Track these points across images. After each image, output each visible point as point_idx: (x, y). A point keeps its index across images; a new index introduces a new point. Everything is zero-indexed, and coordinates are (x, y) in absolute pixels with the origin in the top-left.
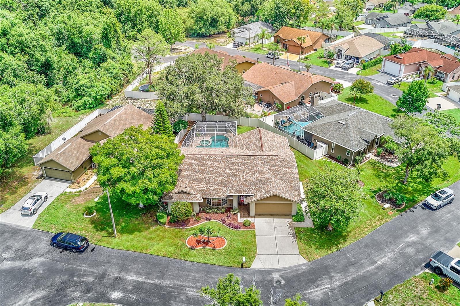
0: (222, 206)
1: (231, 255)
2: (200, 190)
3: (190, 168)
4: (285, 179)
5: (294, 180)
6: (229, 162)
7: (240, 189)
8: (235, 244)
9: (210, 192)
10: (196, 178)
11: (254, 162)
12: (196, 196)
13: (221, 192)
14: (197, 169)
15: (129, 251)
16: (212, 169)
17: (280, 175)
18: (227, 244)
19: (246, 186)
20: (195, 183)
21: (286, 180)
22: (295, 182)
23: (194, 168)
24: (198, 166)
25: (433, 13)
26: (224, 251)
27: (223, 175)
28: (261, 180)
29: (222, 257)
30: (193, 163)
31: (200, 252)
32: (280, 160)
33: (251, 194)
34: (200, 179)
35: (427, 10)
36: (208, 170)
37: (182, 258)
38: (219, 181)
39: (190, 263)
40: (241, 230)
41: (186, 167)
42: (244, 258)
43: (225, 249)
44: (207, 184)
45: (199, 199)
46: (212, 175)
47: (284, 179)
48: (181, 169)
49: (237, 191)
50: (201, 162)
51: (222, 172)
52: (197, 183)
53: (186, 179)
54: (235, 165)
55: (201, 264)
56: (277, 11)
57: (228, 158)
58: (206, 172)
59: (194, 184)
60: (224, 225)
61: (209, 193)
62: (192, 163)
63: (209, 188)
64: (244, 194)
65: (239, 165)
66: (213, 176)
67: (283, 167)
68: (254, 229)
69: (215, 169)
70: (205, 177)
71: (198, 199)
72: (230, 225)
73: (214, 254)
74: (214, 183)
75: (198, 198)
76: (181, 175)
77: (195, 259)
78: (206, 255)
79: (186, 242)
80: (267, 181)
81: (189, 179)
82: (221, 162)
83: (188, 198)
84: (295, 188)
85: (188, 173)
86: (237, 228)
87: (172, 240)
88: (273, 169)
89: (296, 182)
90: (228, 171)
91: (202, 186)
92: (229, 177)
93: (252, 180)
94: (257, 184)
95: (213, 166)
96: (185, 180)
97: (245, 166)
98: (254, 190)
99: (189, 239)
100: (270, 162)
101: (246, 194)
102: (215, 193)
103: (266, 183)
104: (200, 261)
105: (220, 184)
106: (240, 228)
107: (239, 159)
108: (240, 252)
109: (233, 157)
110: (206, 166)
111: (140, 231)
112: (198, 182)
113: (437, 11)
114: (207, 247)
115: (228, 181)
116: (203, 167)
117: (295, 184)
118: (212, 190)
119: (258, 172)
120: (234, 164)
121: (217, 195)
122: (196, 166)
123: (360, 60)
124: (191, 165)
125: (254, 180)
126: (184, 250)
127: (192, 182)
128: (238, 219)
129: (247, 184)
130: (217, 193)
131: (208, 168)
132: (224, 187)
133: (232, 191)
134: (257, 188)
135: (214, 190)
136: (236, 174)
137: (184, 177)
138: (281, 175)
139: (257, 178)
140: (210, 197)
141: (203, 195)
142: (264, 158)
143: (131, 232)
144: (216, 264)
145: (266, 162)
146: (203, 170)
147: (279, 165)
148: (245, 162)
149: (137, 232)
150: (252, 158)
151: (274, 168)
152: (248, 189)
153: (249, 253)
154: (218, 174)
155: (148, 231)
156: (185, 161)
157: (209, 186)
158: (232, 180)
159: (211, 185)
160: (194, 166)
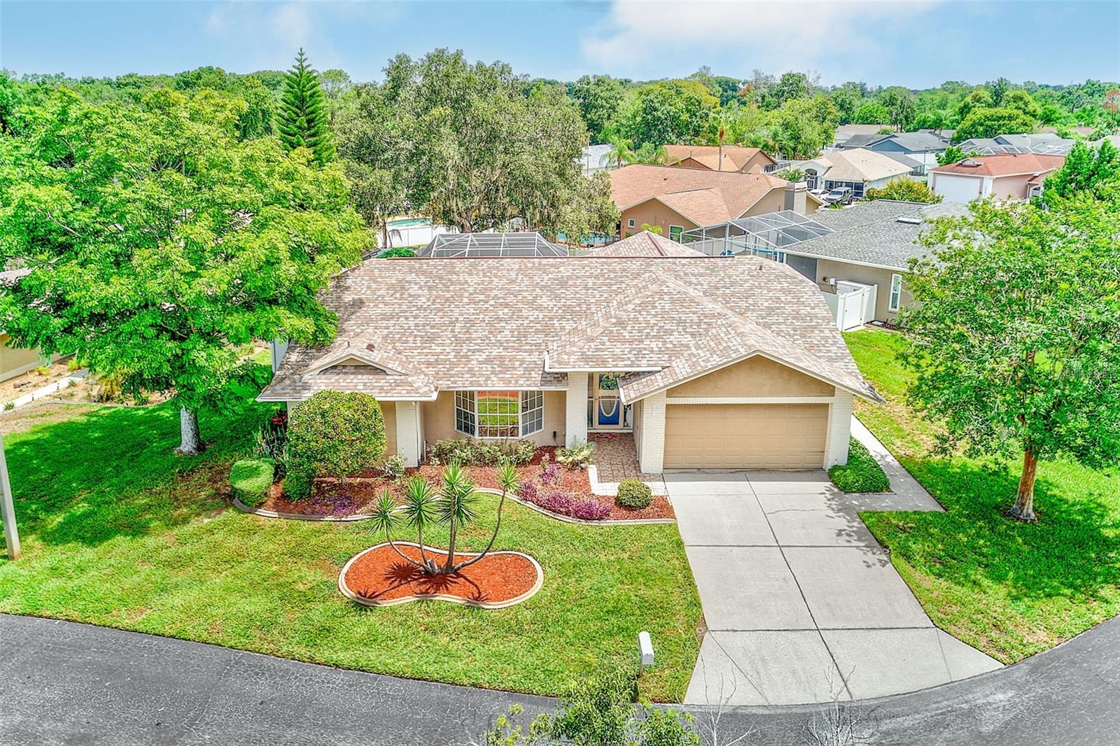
0: (520, 436)
1: (569, 633)
2: (429, 364)
3: (398, 295)
4: (779, 324)
5: (815, 327)
6: (550, 276)
7: (598, 350)
8: (587, 583)
9: (471, 370)
10: (416, 325)
11: (647, 275)
12: (410, 379)
13: (514, 368)
14: (424, 299)
15: (38, 621)
16: (482, 297)
17: (753, 310)
18: (546, 586)
19: (624, 341)
20: (411, 339)
21: (783, 327)
22: (821, 331)
23: (410, 295)
24: (430, 288)
25: (1001, 122)
26: (528, 615)
27: (525, 313)
28: (680, 322)
29: (515, 644)
30: (409, 282)
31: (399, 619)
32: (745, 268)
33: (649, 366)
34: (433, 327)
35: (986, 117)
36: (465, 300)
37: (301, 651)
38: (507, 332)
39: (340, 676)
40: (610, 523)
41: (382, 292)
42: (645, 638)
43: (532, 606)
44: (458, 341)
45: (421, 391)
46: (482, 316)
47: (773, 324)
48: (360, 299)
49: (585, 358)
50: (441, 278)
51: (520, 305)
52: (418, 339)
53: (376, 328)
54: (575, 285)
55: (398, 684)
56: (649, 117)
57: (545, 265)
58: (457, 307)
59: (406, 342)
60: (530, 504)
61: (468, 372)
62: (407, 282)
63: (466, 356)
64: (616, 366)
65: (590, 285)
66: (487, 319)
67: (761, 287)
68: (671, 521)
69: (495, 297)
70: (451, 322)
71: (416, 391)
72: (554, 506)
73: (471, 632)
74: (489, 338)
75: (420, 387)
76: (359, 317)
77: (373, 657)
78: (429, 636)
79: (342, 576)
80: (709, 324)
81: (387, 328)
82: (520, 277)
83: (374, 388)
84: (829, 351)
85: (388, 310)
86: (587, 514)
87: (274, 568)
88: (724, 295)
89: (826, 331)
90: (544, 301)
91: (439, 350)
92: (551, 319)
93: (647, 322)
94: (671, 332)
95: (485, 289)
96: (371, 330)
97: (614, 288)
98: (660, 352)
99: (360, 560)
100: (706, 275)
101: (626, 366)
102: (493, 372)
103: (706, 330)
104: (399, 666)
105: (514, 342)
106: (603, 515)
107: (587, 268)
108: (613, 620)
109: (563, 263)
110: (461, 289)
111: (137, 529)
112: (421, 337)
113: (1010, 118)
114: (442, 597)
115: (547, 330)
116: (449, 291)
117: (822, 338)
118: (480, 363)
119: (666, 297)
120: (570, 282)
121: (501, 379)
122: (420, 288)
123: (865, 189)
124: (403, 288)
125: (653, 321)
126: (318, 613)
127: (397, 336)
128: (591, 483)
129: (626, 334)
130: (501, 372)
131: (466, 294)
132: (530, 352)
133: (565, 357)
134: (669, 346)
135: (488, 361)
136: (579, 311)
137: (368, 321)
138: (761, 310)
139: (664, 315)
140: (472, 384)
141: (441, 379)
142: (684, 265)
143: (96, 536)
144: (484, 679)
145: (693, 275)
146: (447, 300)
147: (746, 281)
148: (612, 275)
149: (126, 535)
150: (638, 264)
151: (728, 291)
152: (634, 349)
153: (662, 622)
154: (506, 311)
155: (176, 531)
156: (382, 277)
157: (465, 348)
158: (563, 328)
159: (476, 344)
160: (414, 289)
